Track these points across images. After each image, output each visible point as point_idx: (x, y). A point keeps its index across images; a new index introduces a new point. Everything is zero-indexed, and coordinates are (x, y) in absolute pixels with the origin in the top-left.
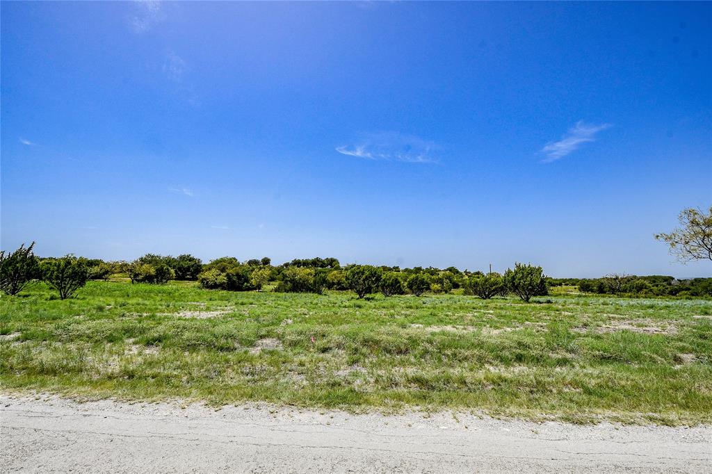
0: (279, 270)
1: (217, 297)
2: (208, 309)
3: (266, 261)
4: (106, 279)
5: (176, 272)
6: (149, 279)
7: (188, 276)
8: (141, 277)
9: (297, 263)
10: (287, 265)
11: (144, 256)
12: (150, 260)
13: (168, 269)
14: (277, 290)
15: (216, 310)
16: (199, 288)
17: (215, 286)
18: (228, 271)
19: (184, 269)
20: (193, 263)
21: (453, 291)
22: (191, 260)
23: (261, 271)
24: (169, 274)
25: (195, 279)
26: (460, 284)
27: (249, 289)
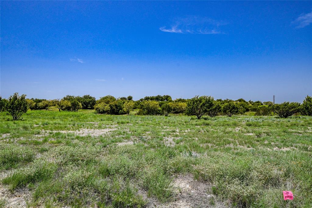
0: (138, 103)
1: (105, 119)
2: (100, 127)
3: (130, 98)
4: (47, 109)
5: (83, 105)
6: (68, 109)
7: (89, 107)
8: (64, 108)
9: (147, 99)
10: (141, 100)
11: (66, 97)
12: (69, 98)
13: (78, 103)
14: (139, 114)
15: (105, 128)
16: (95, 113)
17: (103, 112)
18: (110, 103)
19: (87, 103)
20: (91, 100)
21: (246, 113)
22: (90, 98)
23: (129, 103)
24: (79, 106)
25: (92, 108)
26: (249, 109)
27: (122, 114)
